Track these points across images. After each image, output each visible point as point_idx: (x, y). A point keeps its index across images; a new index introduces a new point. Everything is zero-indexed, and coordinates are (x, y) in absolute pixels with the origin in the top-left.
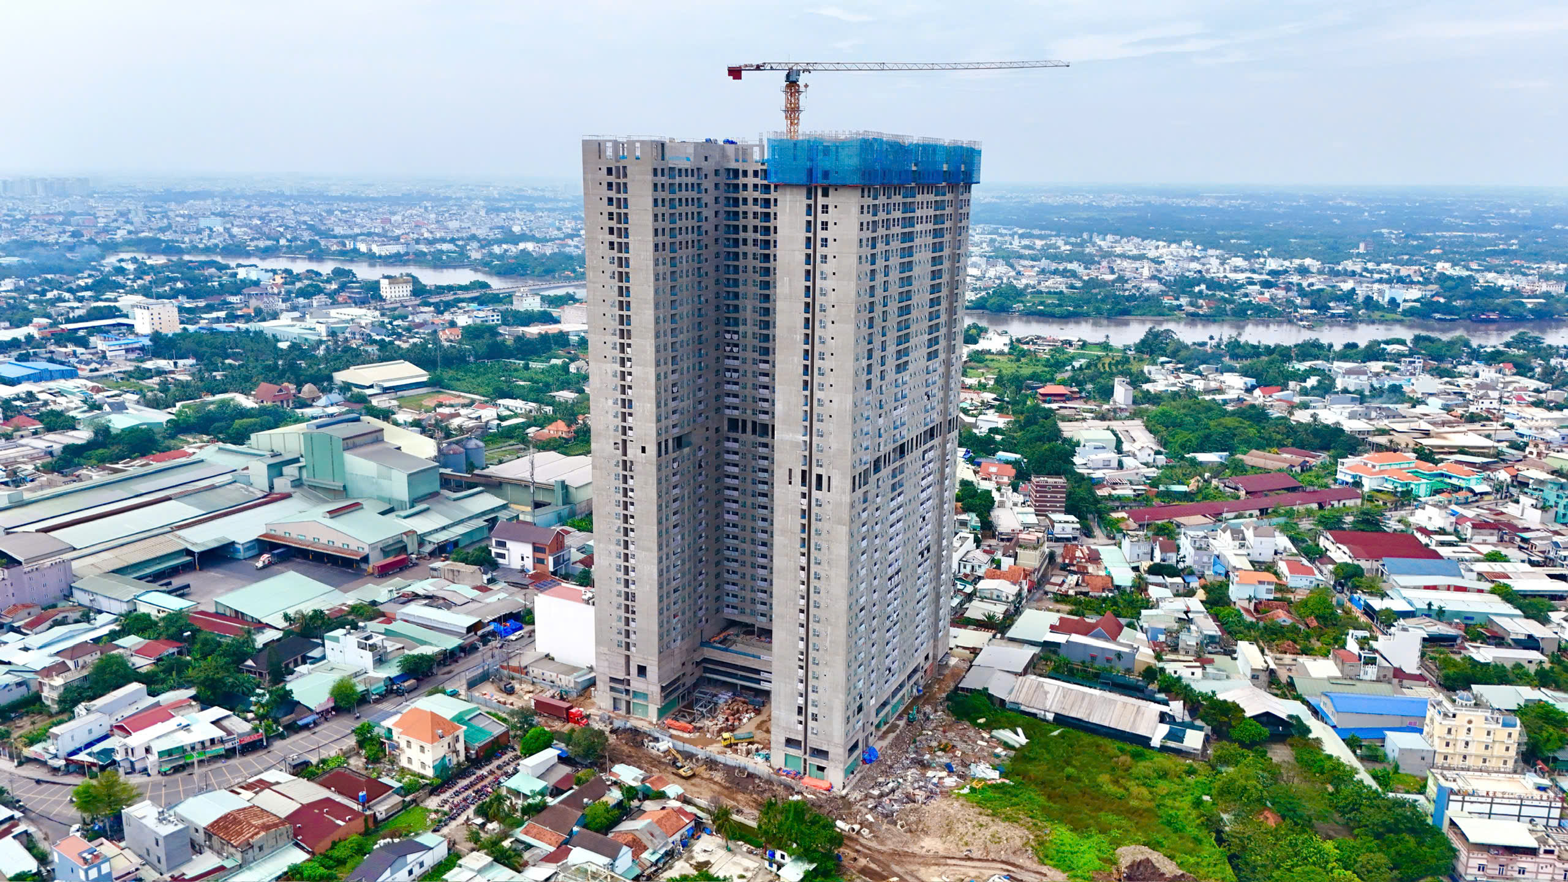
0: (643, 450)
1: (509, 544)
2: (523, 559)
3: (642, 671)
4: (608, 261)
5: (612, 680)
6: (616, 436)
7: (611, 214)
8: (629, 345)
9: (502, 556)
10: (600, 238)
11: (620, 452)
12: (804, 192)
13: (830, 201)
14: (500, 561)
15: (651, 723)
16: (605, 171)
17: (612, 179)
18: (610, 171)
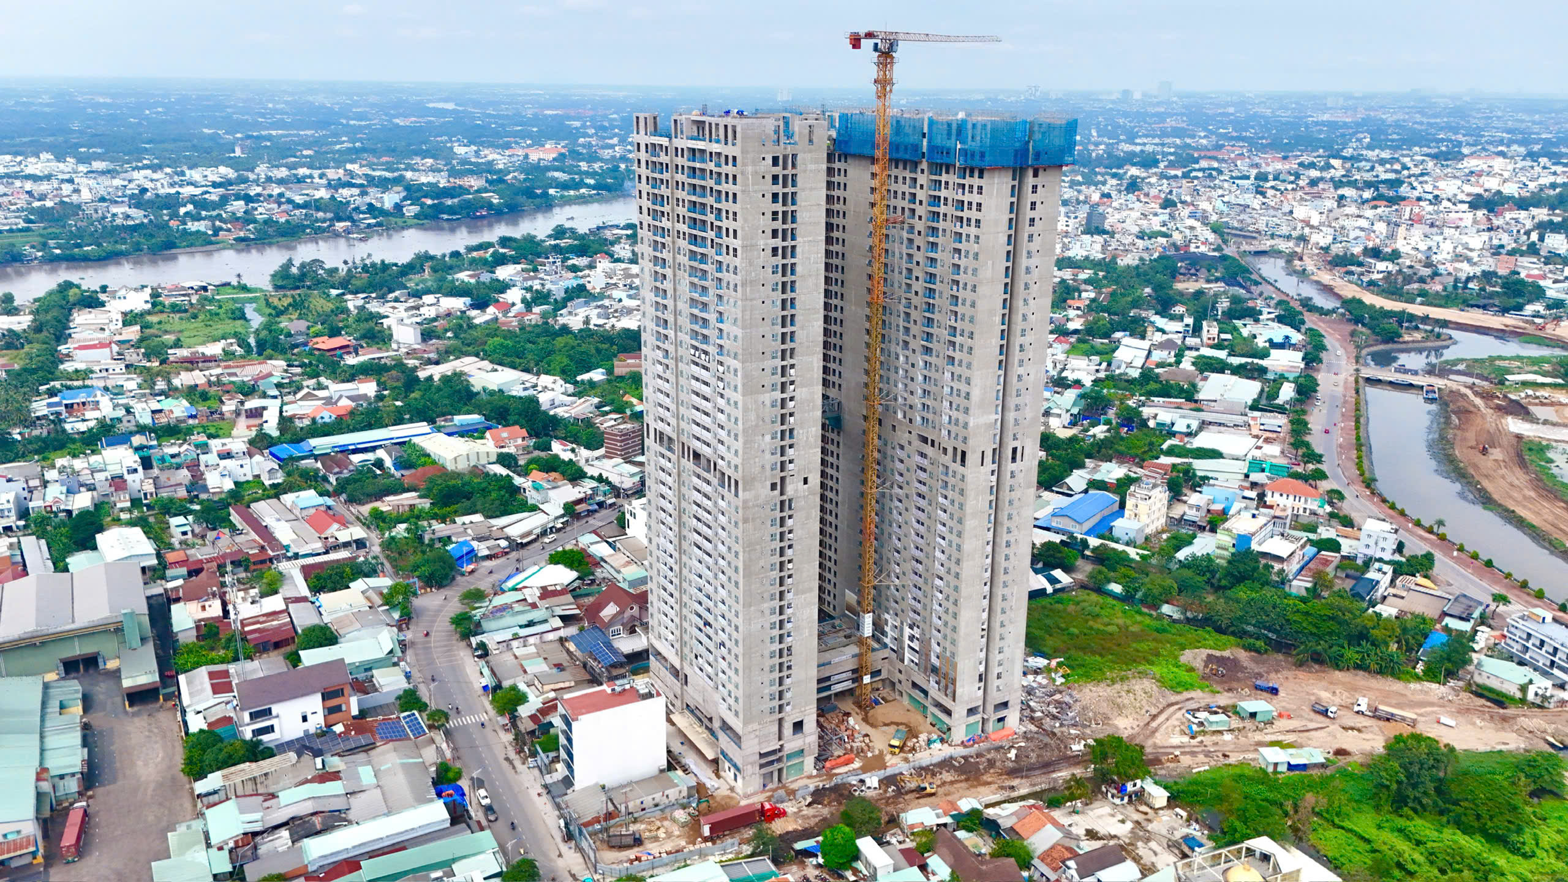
0: (806, 481)
1: (276, 709)
2: (305, 719)
3: (798, 726)
4: (770, 270)
5: (762, 755)
6: (773, 476)
7: (775, 213)
8: (792, 366)
9: (270, 729)
10: (761, 243)
11: (777, 492)
12: (1010, 174)
13: (1039, 181)
14: (265, 738)
15: (810, 777)
16: (770, 161)
17: (778, 170)
18: (775, 161)
